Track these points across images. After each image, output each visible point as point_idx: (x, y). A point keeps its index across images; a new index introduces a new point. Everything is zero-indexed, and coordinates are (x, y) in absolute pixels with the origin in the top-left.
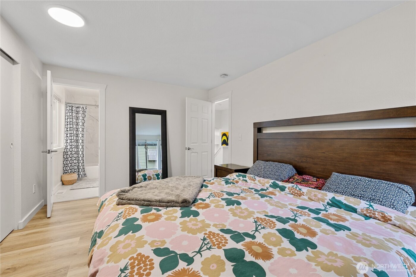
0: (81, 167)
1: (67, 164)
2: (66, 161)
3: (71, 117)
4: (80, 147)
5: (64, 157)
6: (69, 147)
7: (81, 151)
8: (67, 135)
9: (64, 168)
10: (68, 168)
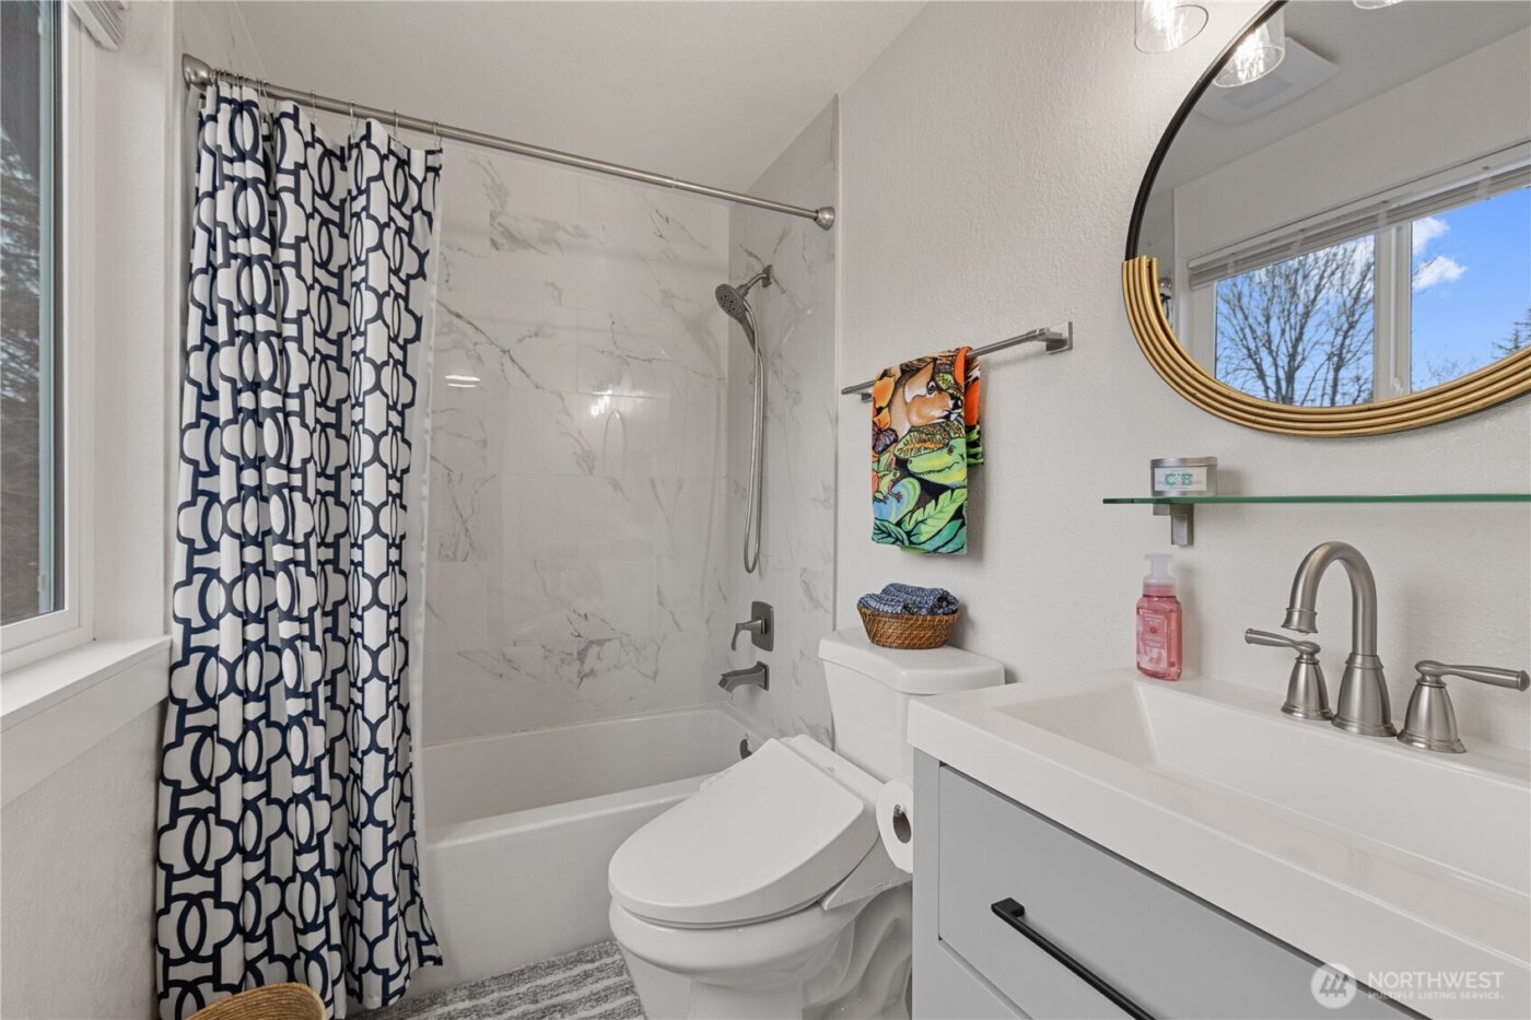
0: (383, 883)
1: (196, 869)
2: (184, 822)
3: (258, 247)
4: (374, 627)
5: (160, 777)
6: (227, 637)
7: (375, 673)
8: (203, 484)
9: (169, 924)
10: (221, 922)
